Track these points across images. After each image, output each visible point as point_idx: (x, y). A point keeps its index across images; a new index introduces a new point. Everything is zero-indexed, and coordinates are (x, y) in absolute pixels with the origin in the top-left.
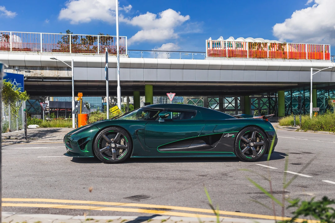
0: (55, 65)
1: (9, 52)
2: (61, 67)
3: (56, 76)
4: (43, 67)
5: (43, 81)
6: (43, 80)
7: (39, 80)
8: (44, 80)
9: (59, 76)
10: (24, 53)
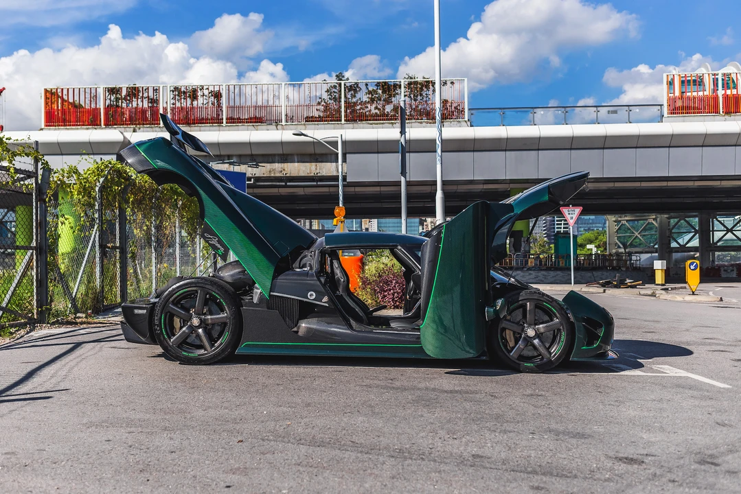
0: (311, 150)
1: (221, 128)
2: (322, 155)
3: (313, 175)
4: (288, 155)
5: (286, 186)
6: (286, 184)
7: (278, 184)
8: (288, 184)
9: (319, 175)
10: (249, 127)
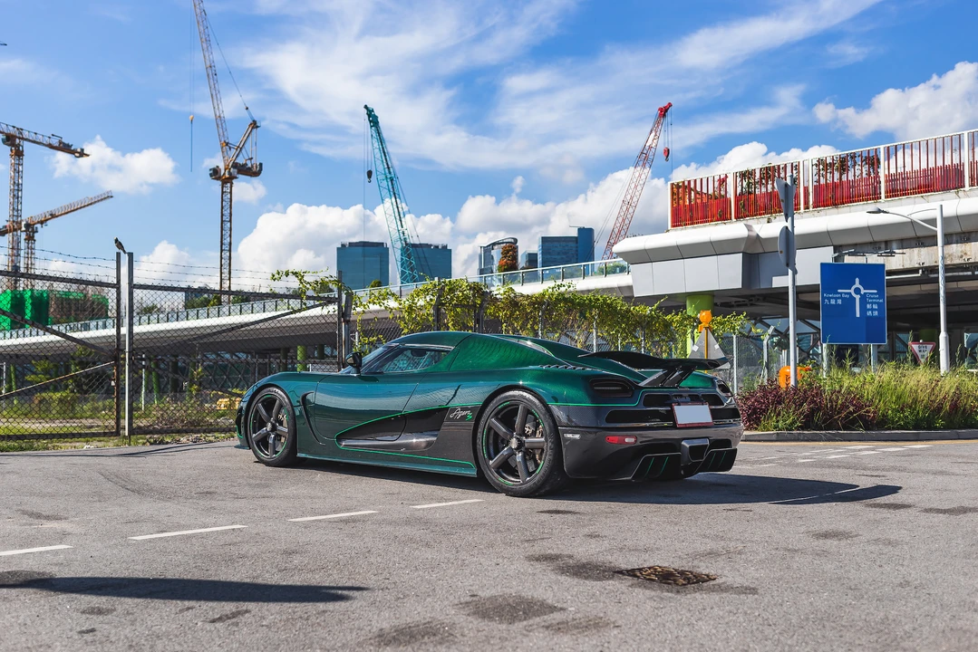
4: (970, 233)
5: (975, 277)
6: (973, 273)
7: (961, 274)
10: (916, 199)
